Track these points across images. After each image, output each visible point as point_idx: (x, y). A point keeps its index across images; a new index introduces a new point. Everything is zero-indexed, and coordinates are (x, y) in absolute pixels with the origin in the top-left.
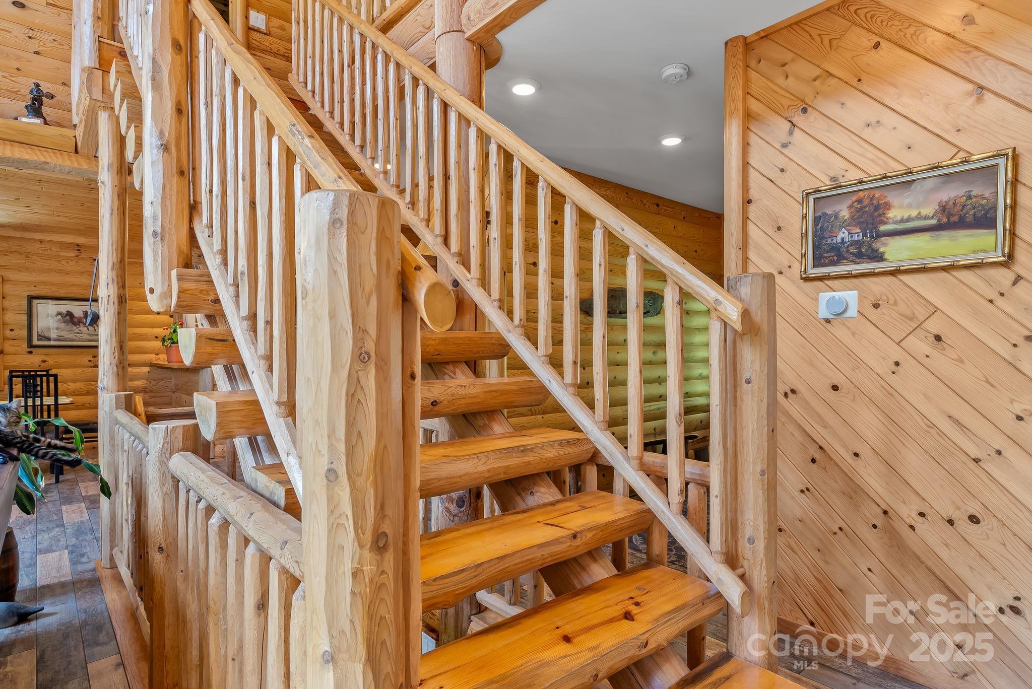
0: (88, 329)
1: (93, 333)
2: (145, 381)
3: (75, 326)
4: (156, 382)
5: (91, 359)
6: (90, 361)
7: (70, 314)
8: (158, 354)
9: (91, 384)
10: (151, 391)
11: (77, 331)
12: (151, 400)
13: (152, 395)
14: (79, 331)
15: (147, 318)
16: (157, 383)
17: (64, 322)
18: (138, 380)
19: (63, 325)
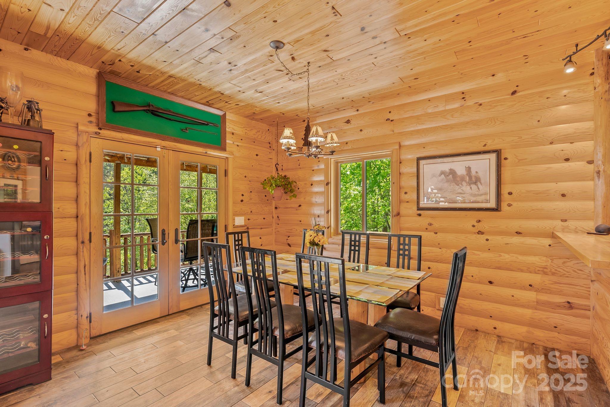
0: (471, 188)
1: (477, 193)
2: (545, 258)
3: (458, 185)
4: (562, 261)
5: (476, 224)
6: (474, 226)
7: (452, 172)
8: (566, 221)
9: (474, 254)
10: (553, 274)
11: (460, 191)
12: (553, 286)
13: (554, 278)
14: (461, 191)
15: (550, 168)
16: (564, 263)
17: (448, 181)
18: (535, 255)
19: (446, 185)
